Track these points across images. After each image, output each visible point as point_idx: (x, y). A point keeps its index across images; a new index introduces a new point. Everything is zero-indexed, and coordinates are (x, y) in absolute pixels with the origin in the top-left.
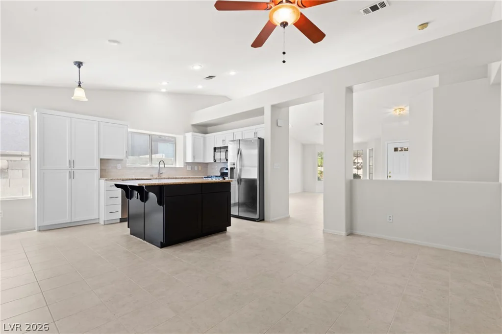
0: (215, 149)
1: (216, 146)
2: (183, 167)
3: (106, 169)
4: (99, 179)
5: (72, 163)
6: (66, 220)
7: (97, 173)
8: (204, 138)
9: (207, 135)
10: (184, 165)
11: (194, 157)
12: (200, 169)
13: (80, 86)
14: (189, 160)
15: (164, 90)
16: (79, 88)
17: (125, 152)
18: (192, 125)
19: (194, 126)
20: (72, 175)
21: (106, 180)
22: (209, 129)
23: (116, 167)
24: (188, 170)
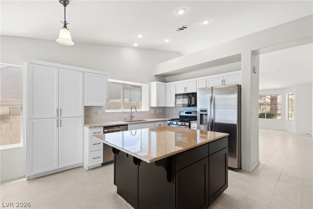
0: (176, 95)
1: (177, 93)
2: (148, 110)
3: (88, 115)
4: (84, 126)
5: (59, 112)
6: (54, 167)
7: (82, 120)
8: (166, 85)
9: (167, 83)
10: (149, 110)
11: (158, 102)
12: (160, 112)
13: (65, 26)
14: (154, 104)
15: (136, 45)
16: (65, 29)
17: (105, 100)
18: (155, 75)
19: (156, 76)
20: (59, 124)
21: (90, 127)
22: (167, 78)
23: (97, 113)
24: (152, 113)
